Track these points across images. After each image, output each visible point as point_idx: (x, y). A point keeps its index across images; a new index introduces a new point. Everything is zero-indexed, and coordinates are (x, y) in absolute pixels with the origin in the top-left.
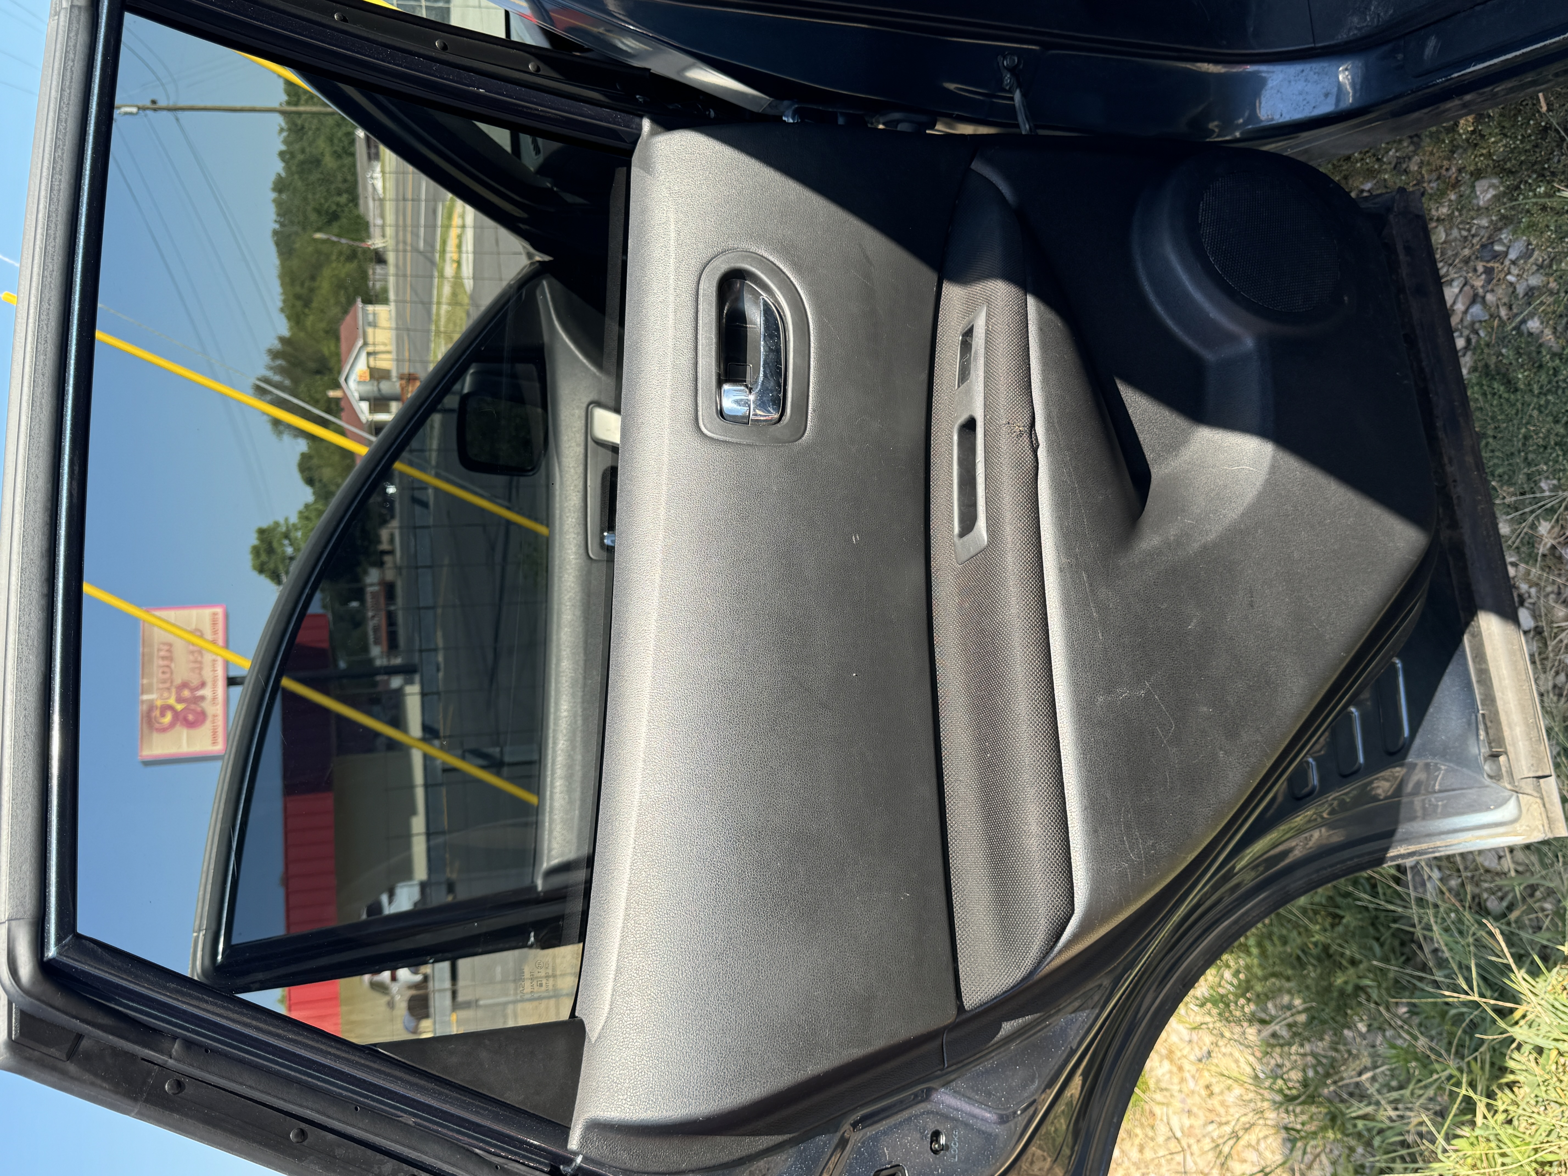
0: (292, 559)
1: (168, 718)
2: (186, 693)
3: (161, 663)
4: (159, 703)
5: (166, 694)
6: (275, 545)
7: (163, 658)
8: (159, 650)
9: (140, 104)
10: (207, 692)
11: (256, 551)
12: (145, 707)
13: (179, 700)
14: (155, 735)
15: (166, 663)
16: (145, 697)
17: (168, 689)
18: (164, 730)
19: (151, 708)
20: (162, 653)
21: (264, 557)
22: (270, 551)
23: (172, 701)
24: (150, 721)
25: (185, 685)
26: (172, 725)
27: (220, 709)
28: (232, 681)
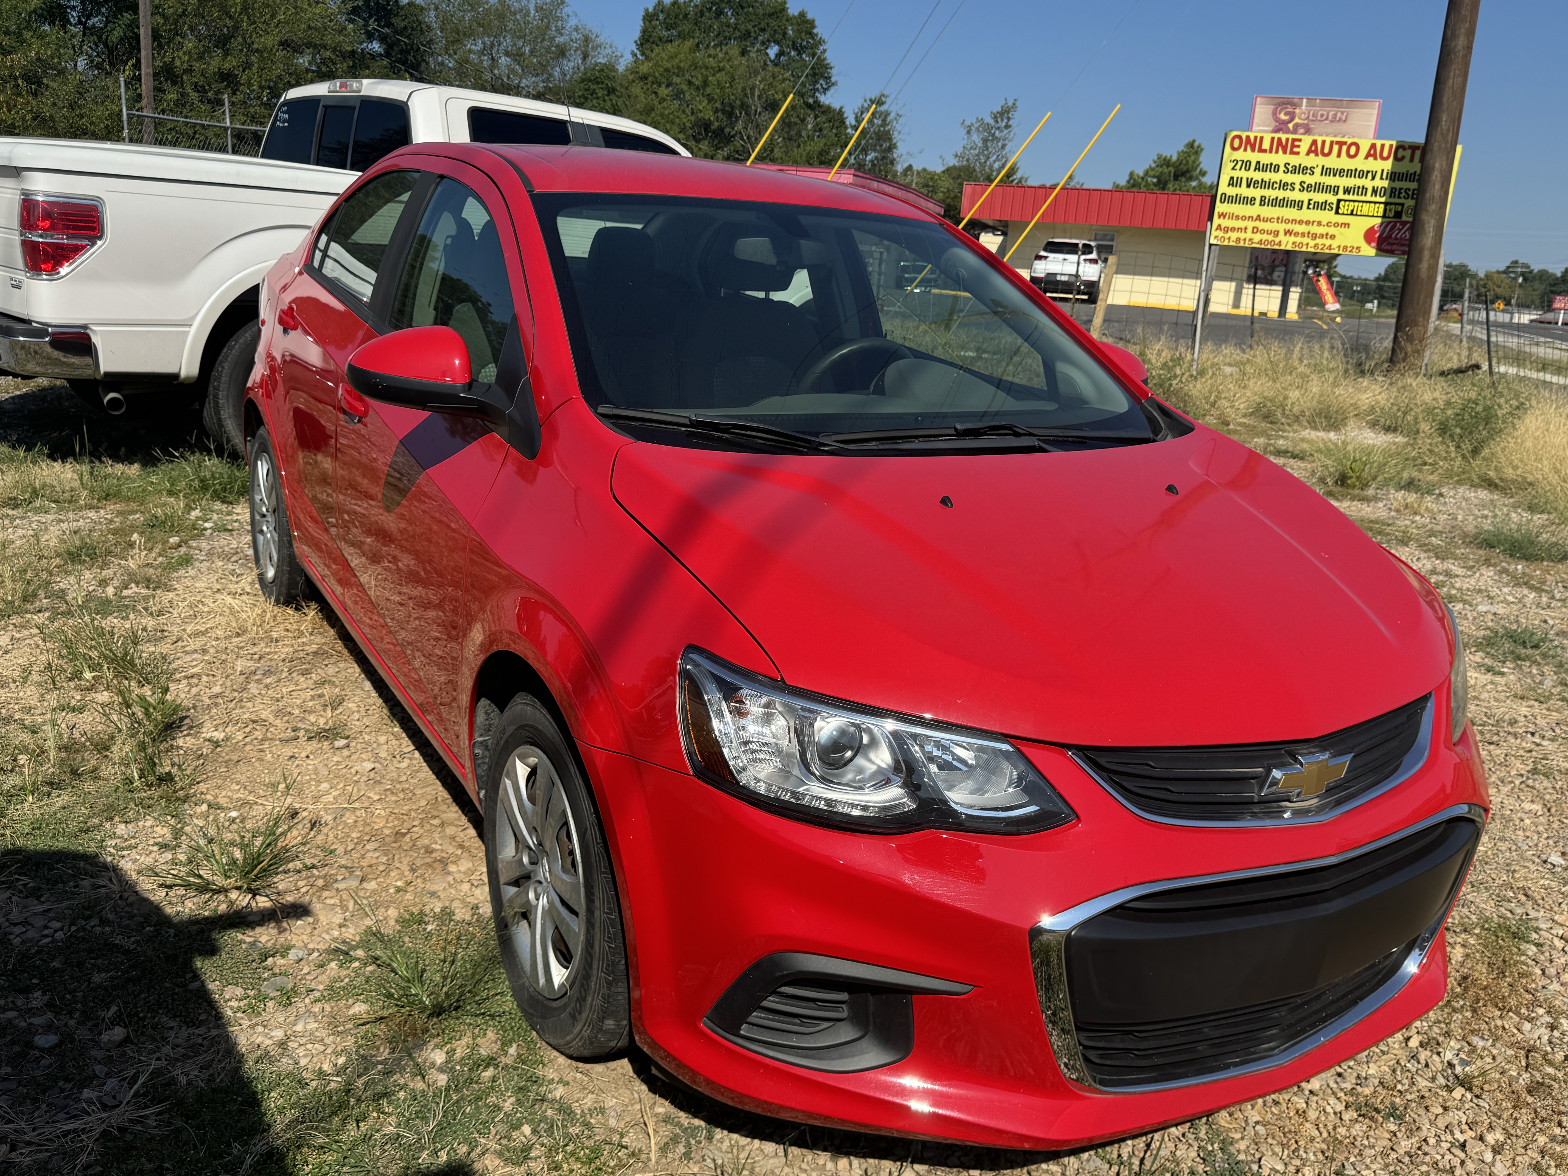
1: (1283, 117)
3: (1331, 113)
4: (1297, 111)
5: (1303, 116)
7: (1336, 115)
8: (1342, 113)
12: (1296, 101)
14: (1273, 107)
15: (1330, 117)
16: (1305, 101)
17: (1308, 118)
18: (1274, 114)
19: (1295, 105)
20: (1339, 114)
23: (1297, 120)
24: (1285, 104)
26: (1277, 120)
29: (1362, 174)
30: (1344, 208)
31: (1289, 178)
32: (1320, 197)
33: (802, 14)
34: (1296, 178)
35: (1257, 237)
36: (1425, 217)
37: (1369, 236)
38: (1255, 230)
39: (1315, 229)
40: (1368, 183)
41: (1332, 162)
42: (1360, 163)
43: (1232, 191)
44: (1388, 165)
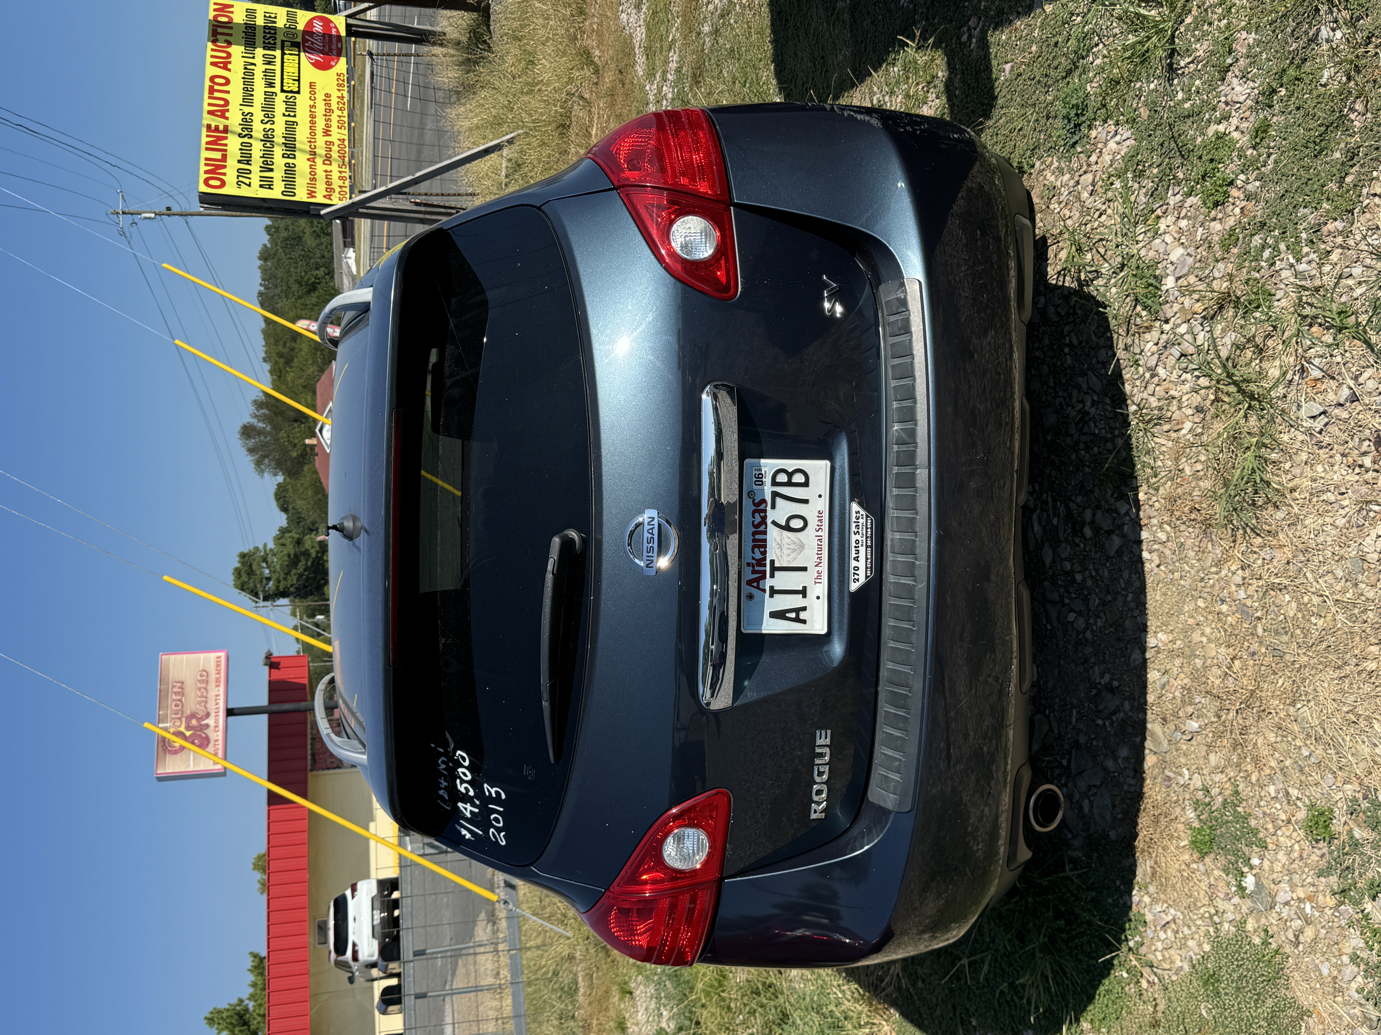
3: (174, 697)
5: (178, 724)
7: (176, 693)
9: (158, 210)
10: (211, 721)
14: (168, 756)
15: (178, 697)
18: (176, 752)
19: (166, 734)
20: (175, 690)
23: (182, 729)
24: (164, 745)
25: (193, 716)
26: (182, 748)
27: (220, 735)
28: (230, 712)
29: (249, 73)
30: (291, 87)
31: (258, 134)
32: (280, 107)
34: (258, 129)
35: (336, 160)
37: (322, 66)
38: (327, 162)
39: (320, 110)
40: (259, 70)
41: (235, 98)
42: (235, 74)
43: (279, 186)
44: (237, 52)
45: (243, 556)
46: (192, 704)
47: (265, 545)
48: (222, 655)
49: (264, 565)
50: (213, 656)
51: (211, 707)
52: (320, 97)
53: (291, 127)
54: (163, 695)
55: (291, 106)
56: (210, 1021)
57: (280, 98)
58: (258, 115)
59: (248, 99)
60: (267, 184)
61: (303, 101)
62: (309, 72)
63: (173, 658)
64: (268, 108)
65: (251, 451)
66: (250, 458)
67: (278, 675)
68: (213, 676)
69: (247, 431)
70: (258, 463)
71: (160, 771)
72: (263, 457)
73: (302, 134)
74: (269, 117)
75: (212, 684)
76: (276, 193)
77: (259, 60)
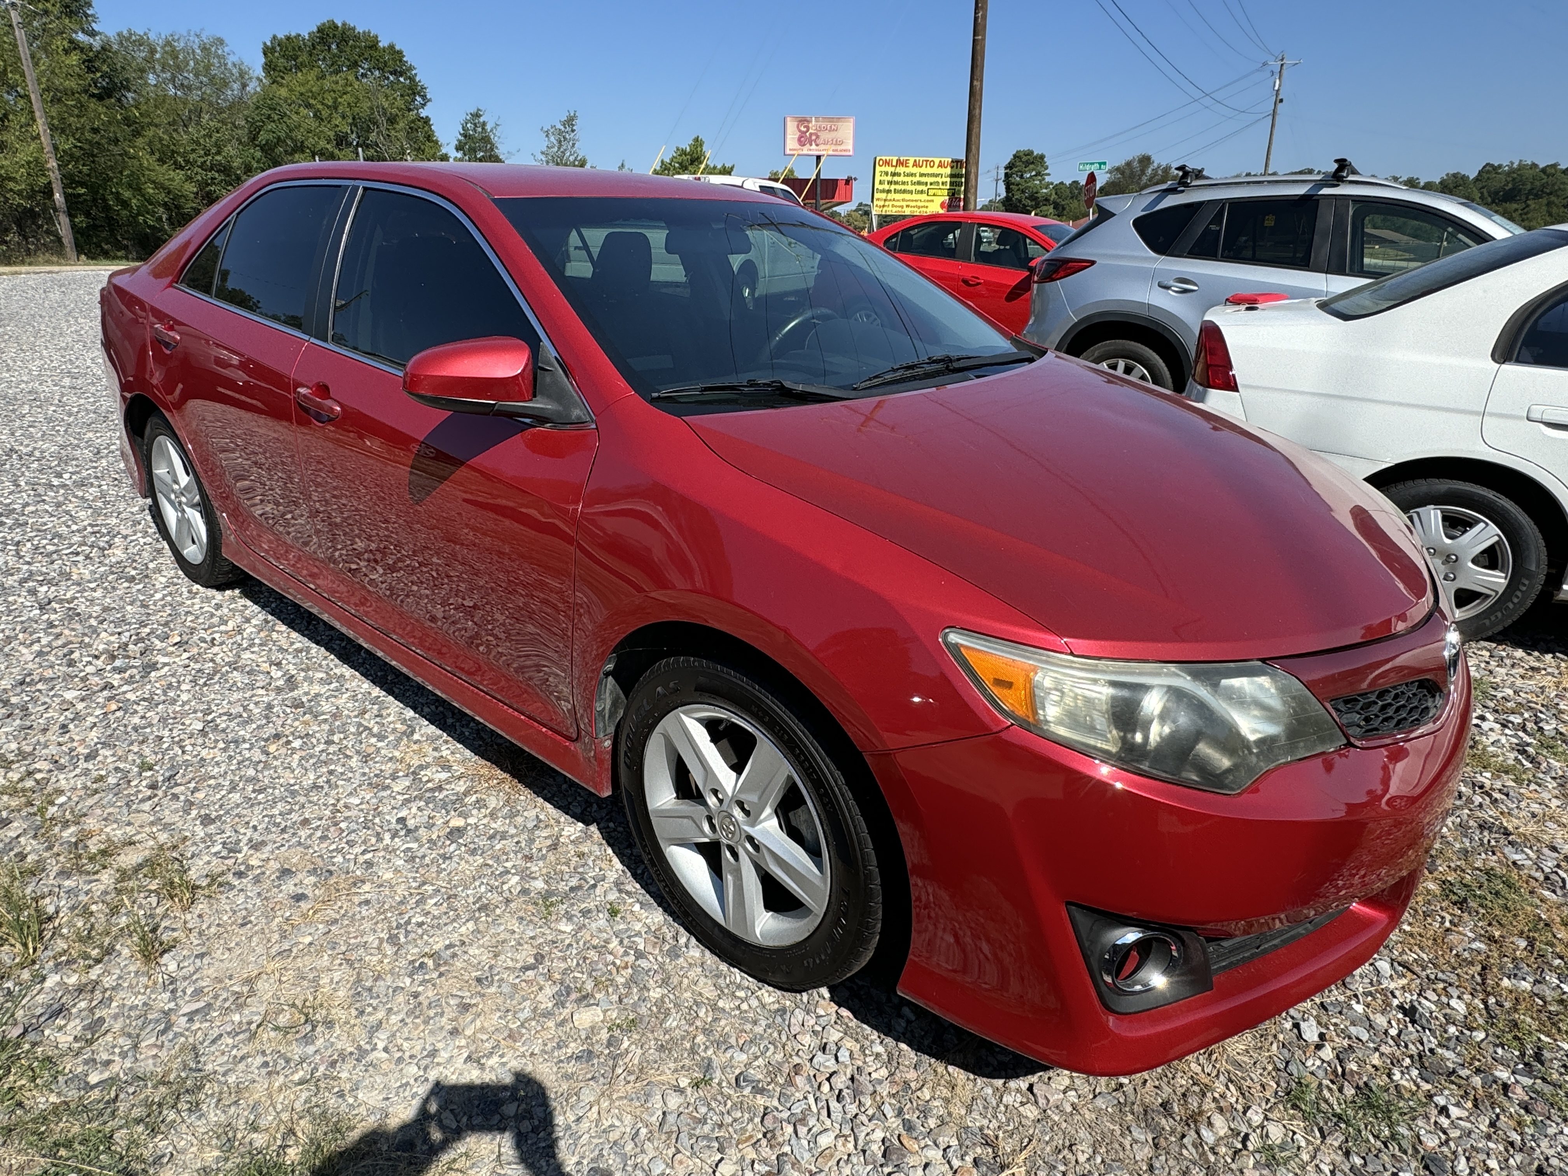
0: (1022, 177)
1: (803, 129)
2: (814, 137)
3: (829, 126)
4: (810, 125)
5: (814, 128)
6: (1031, 166)
7: (831, 127)
8: (835, 125)
9: (1281, 92)
10: (814, 147)
11: (1030, 153)
12: (809, 119)
13: (811, 134)
14: (796, 123)
15: (829, 128)
16: (814, 120)
17: (816, 130)
18: (798, 127)
19: (809, 122)
20: (833, 127)
21: (1024, 159)
22: (1027, 163)
23: (811, 131)
24: (803, 121)
25: (818, 137)
26: (800, 131)
27: (805, 152)
28: (818, 158)
29: (937, 175)
30: (931, 192)
31: (906, 179)
32: (920, 188)
33: (392, 47)
34: (909, 179)
35: (894, 209)
36: (969, 195)
37: (942, 205)
38: (893, 206)
39: (919, 204)
40: (939, 179)
41: (924, 170)
42: (935, 170)
43: (881, 187)
44: (948, 171)
45: (1042, 157)
46: (824, 136)
47: (1049, 174)
48: (851, 153)
49: (1034, 173)
50: (850, 147)
51: (822, 147)
52: (926, 204)
53: (911, 192)
54: (831, 120)
55: (922, 192)
56: (697, 140)
57: (924, 188)
58: (915, 179)
59: (922, 175)
60: (881, 183)
61: (924, 197)
62: (939, 200)
63: (851, 125)
64: (919, 183)
65: (1129, 164)
66: (1123, 163)
67: (841, 185)
68: (839, 148)
69: (1145, 160)
70: (1118, 169)
71: (788, 119)
72: (1123, 173)
73: (907, 196)
74: (913, 184)
75: (834, 147)
76: (877, 186)
77: (944, 179)
